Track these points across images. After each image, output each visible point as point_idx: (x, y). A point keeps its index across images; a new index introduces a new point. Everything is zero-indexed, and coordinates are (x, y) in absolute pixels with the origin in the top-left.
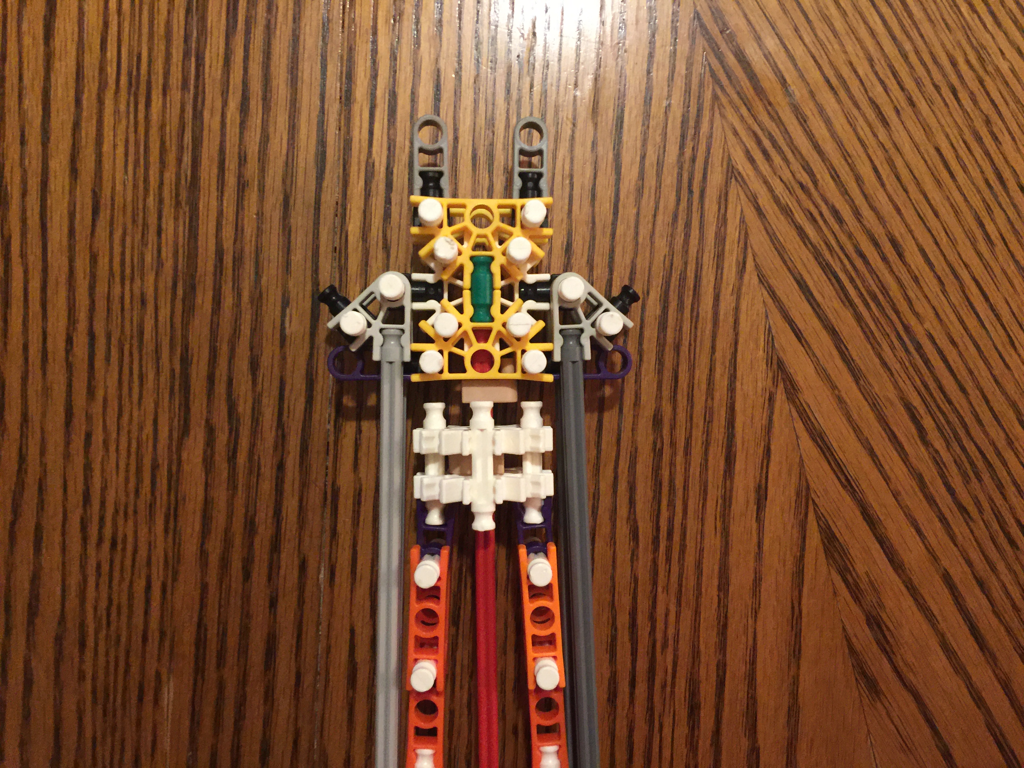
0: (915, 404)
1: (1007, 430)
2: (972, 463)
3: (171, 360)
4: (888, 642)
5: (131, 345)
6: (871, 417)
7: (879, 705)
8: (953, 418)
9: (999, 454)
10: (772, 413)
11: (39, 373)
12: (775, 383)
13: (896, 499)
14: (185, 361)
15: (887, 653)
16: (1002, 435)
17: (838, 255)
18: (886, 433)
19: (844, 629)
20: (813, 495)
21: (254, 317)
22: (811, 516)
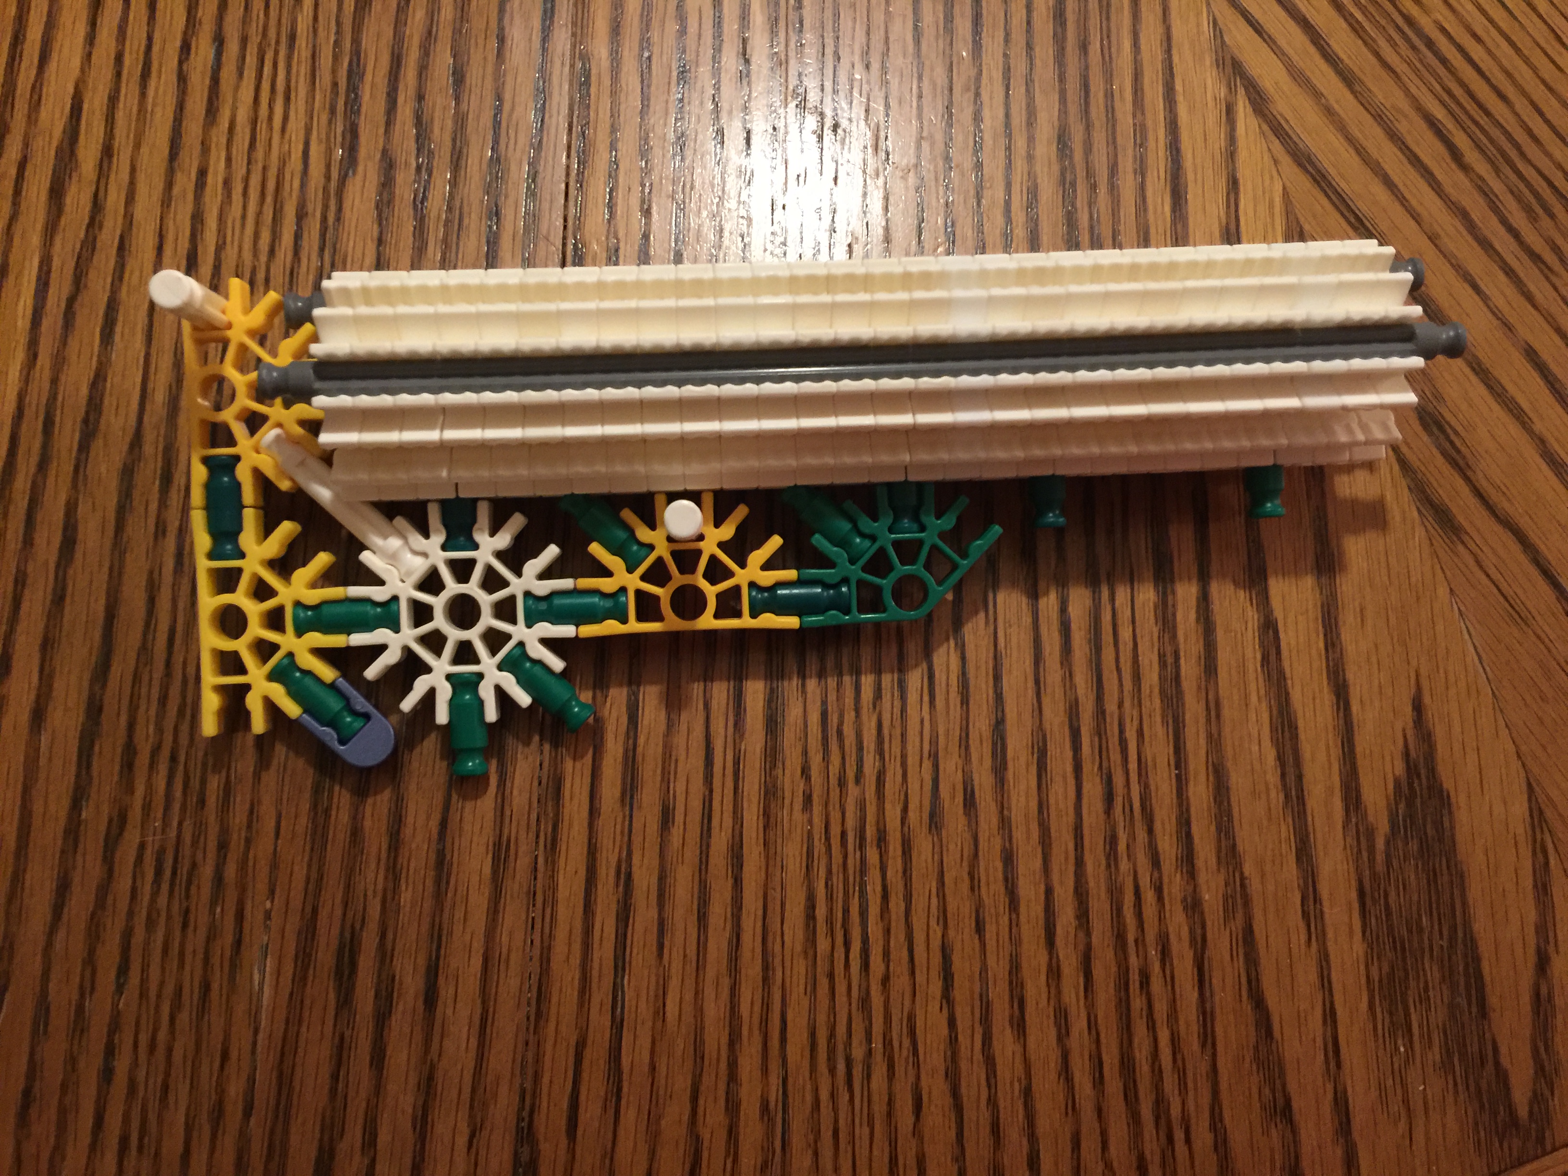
3: (334, 72)
4: (1458, 451)
5: (276, 53)
6: (1378, 132)
7: (1460, 548)
11: (135, 89)
12: (1231, 90)
13: (1436, 245)
14: (355, 74)
18: (1404, 154)
21: (459, 15)
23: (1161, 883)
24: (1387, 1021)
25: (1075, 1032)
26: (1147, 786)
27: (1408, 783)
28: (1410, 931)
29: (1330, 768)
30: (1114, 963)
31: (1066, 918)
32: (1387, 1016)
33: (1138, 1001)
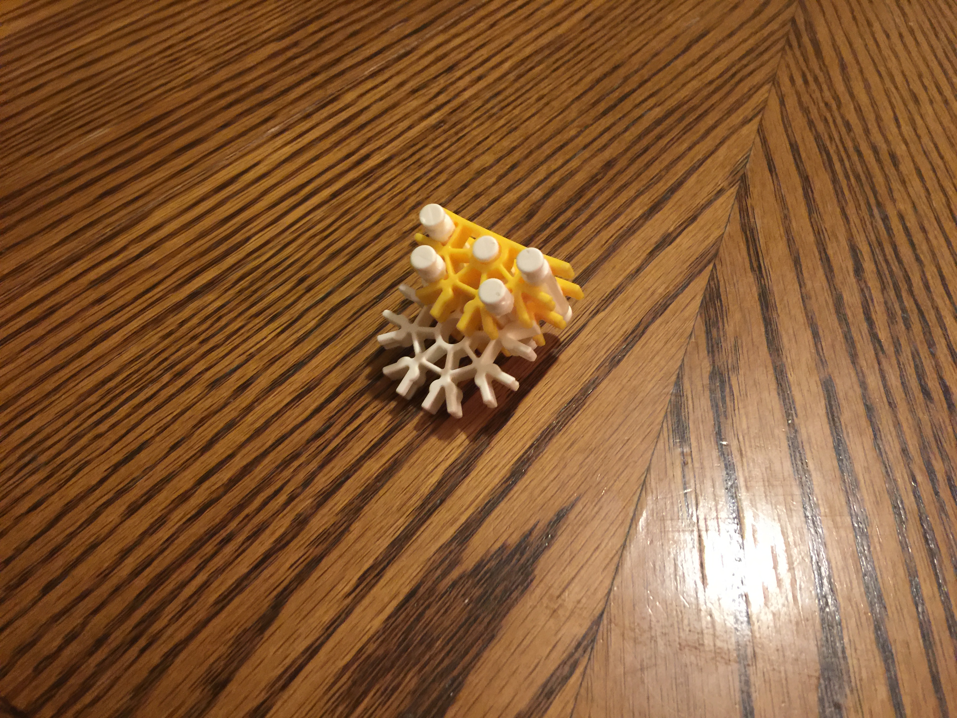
23: (297, 496)
24: (345, 688)
25: (155, 537)
26: (346, 444)
27: (511, 553)
28: (421, 643)
29: (466, 509)
30: (221, 517)
31: (225, 475)
32: (350, 682)
33: (210, 548)
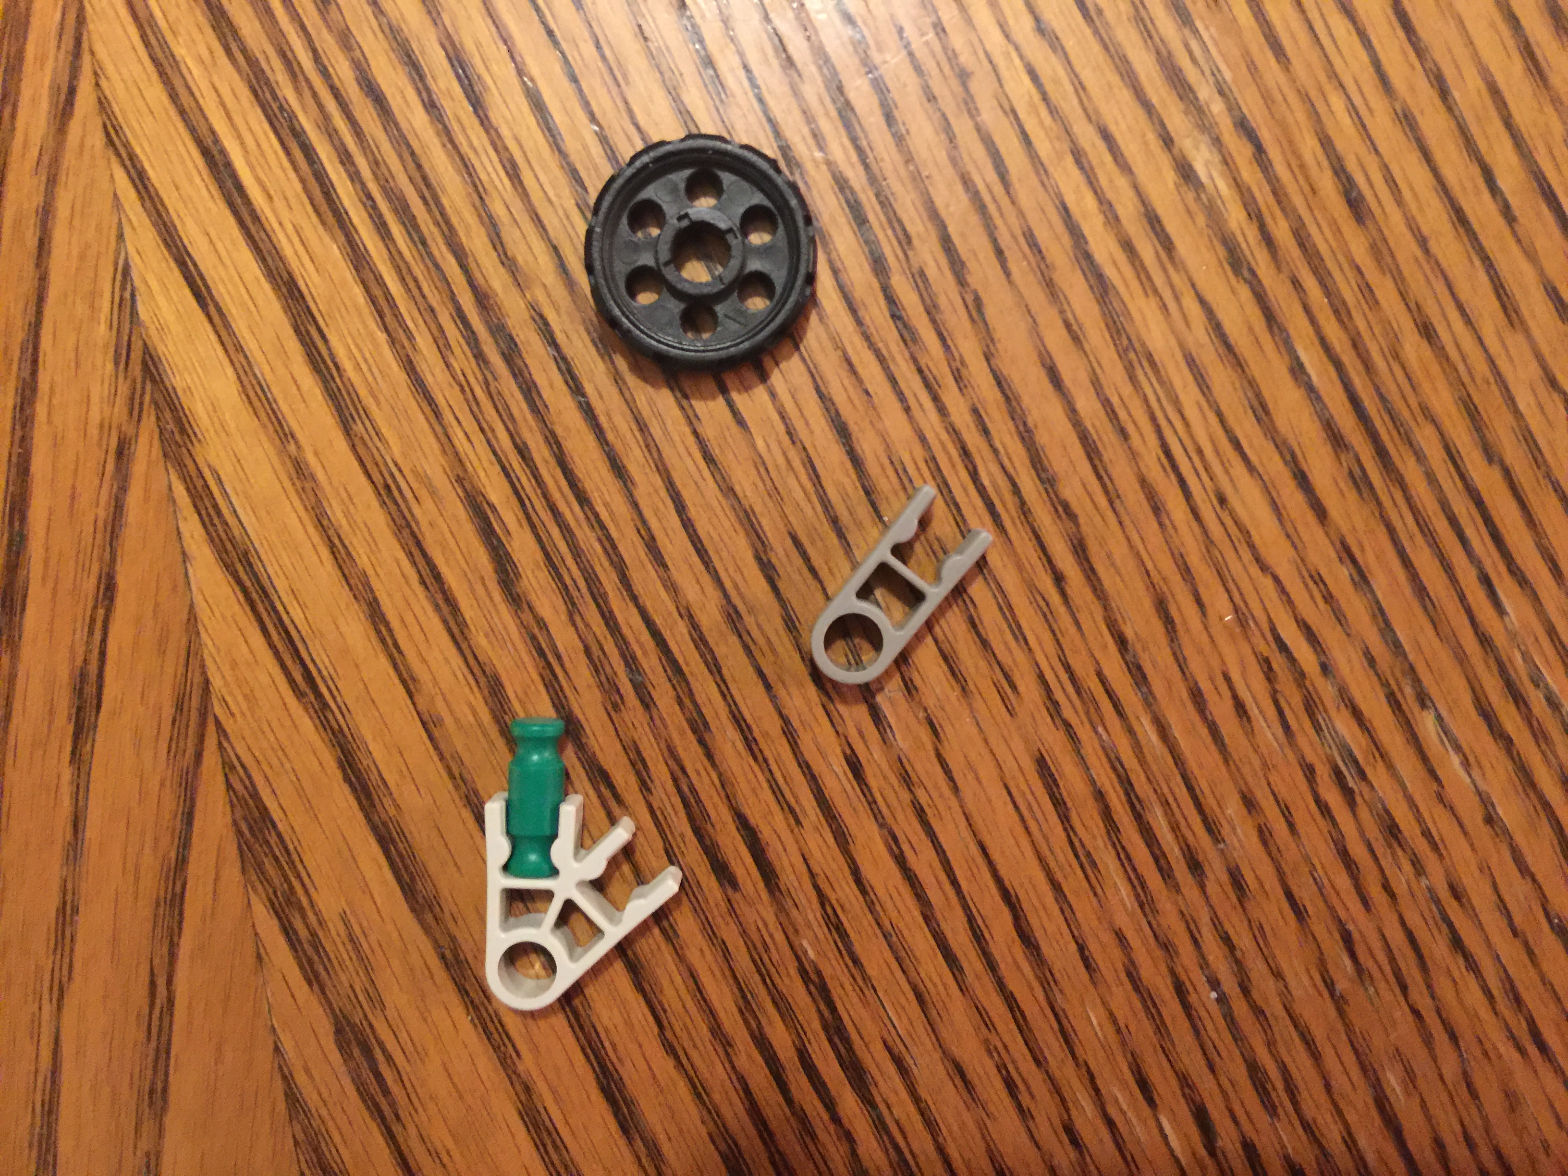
0: (494, 498)
1: (728, 585)
2: (631, 662)
8: (587, 538)
9: (700, 641)
10: (123, 489)
15: (383, 1118)
16: (713, 594)
17: (311, 88)
19: (277, 1049)
20: (218, 710)
22: (211, 759)
